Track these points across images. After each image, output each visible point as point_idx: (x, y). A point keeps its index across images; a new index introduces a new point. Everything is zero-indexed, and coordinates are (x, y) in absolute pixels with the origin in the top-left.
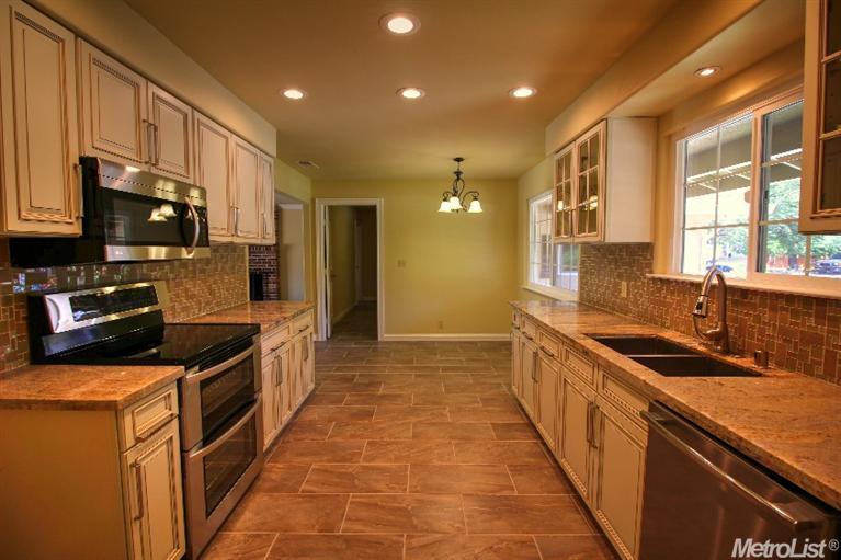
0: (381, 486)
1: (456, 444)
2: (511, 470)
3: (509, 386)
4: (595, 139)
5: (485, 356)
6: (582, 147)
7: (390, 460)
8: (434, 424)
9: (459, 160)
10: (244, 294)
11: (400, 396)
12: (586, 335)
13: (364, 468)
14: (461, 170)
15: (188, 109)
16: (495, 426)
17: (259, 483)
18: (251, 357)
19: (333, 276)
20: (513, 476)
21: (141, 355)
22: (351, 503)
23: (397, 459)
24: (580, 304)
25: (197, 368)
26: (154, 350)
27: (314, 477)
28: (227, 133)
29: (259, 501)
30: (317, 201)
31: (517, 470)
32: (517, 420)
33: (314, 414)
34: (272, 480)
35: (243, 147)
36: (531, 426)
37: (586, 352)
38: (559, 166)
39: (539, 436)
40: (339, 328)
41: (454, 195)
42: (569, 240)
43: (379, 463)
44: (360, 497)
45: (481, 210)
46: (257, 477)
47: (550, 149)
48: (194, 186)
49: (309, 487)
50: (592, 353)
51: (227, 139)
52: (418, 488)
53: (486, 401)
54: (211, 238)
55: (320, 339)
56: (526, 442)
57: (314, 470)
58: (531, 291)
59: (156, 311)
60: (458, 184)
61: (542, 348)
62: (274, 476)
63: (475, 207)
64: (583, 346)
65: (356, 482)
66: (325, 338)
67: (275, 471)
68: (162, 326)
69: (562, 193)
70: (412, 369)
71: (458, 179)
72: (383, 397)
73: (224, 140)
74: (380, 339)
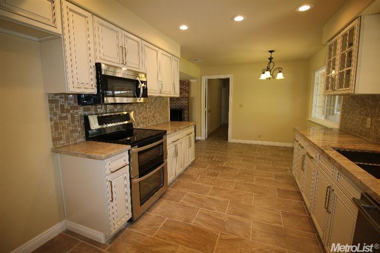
0: (214, 208)
1: (255, 196)
2: (282, 214)
3: (291, 170)
4: (352, 30)
5: (282, 154)
6: (345, 36)
7: (221, 197)
8: (246, 184)
9: (271, 52)
10: (168, 118)
11: (232, 168)
12: (334, 148)
13: (209, 198)
14: (272, 57)
15: (139, 40)
16: (279, 190)
17: (164, 196)
18: (162, 144)
19: (209, 111)
20: (283, 217)
21: (123, 140)
22: (200, 212)
23: (224, 197)
24: (340, 130)
25: (137, 146)
26: (129, 138)
27: (187, 198)
28: (157, 49)
29: (164, 202)
30: (203, 77)
31: (285, 215)
32: (292, 189)
33: (192, 171)
34: (170, 196)
35: (164, 55)
36: (299, 193)
37: (329, 158)
38: (330, 49)
39: (302, 200)
40: (211, 135)
41: (267, 71)
42: (332, 93)
43: (216, 198)
44: (204, 210)
45: (283, 78)
46: (164, 194)
47: (325, 40)
48: (142, 73)
49: (183, 201)
50: (333, 159)
51: (157, 51)
52: (231, 212)
53: (277, 177)
54: (148, 94)
55: (202, 139)
56: (295, 202)
57: (187, 195)
58: (311, 121)
59: (130, 123)
60: (270, 65)
61: (307, 153)
62: (171, 194)
63: (280, 76)
64: (328, 155)
65: (204, 203)
66: (204, 139)
67: (172, 192)
68: (133, 129)
69: (331, 66)
70: (242, 156)
71: (271, 61)
72: (225, 168)
73: (156, 52)
74: (229, 141)
